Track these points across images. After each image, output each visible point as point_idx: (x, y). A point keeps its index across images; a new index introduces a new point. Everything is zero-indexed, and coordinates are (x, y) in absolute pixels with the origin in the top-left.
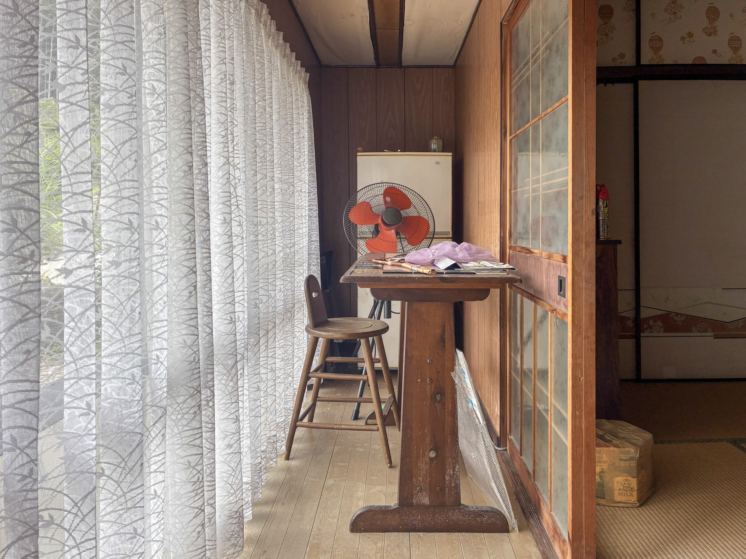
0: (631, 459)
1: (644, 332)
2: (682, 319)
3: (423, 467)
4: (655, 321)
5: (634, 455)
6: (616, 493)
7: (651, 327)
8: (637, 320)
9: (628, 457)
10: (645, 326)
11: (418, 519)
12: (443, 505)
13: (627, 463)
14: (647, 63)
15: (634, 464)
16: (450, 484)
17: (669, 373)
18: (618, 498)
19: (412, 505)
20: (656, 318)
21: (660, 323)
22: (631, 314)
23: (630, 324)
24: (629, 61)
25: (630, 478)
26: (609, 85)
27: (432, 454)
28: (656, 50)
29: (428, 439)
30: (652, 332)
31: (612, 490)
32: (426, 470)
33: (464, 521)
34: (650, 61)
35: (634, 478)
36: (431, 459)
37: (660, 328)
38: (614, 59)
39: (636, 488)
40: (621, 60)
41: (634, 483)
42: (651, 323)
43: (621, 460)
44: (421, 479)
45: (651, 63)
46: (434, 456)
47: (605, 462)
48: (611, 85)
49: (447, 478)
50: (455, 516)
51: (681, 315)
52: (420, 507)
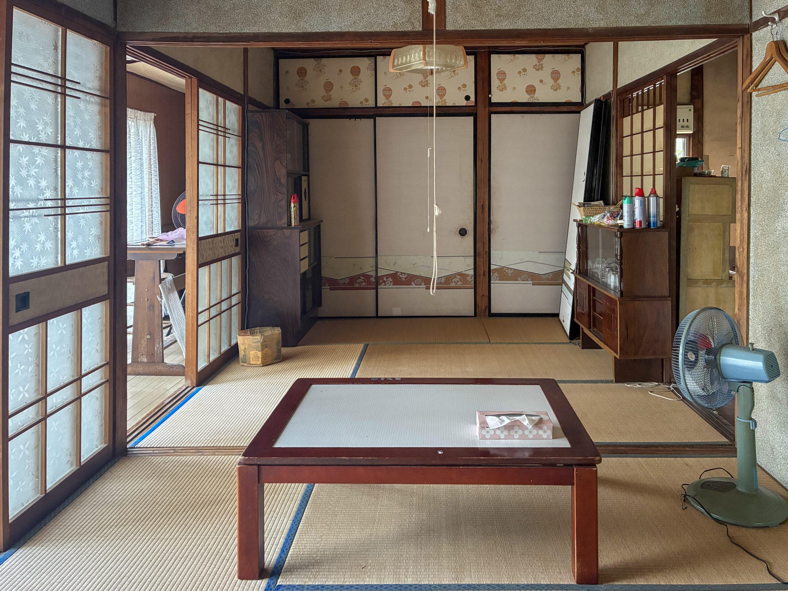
0: (258, 342)
1: (380, 285)
2: (405, 276)
3: (144, 343)
4: (387, 278)
5: (259, 340)
6: (251, 359)
7: (385, 282)
8: (377, 278)
9: (257, 341)
10: (381, 281)
11: (141, 369)
12: (154, 362)
13: (256, 344)
14: (382, 105)
15: (259, 344)
16: (157, 351)
17: (397, 312)
18: (252, 362)
19: (138, 362)
20: (388, 276)
21: (390, 279)
22: (373, 273)
23: (373, 280)
24: (371, 104)
25: (257, 352)
26: (358, 120)
27: (148, 337)
28: (388, 97)
29: (146, 329)
30: (385, 285)
31: (250, 358)
32: (145, 345)
33: (164, 370)
34: (383, 104)
35: (259, 351)
36: (148, 339)
37: (391, 282)
38: (361, 103)
39: (260, 357)
40: (366, 103)
41: (260, 354)
42: (385, 279)
43: (253, 342)
44: (142, 349)
45: (384, 105)
46: (149, 337)
47: (246, 344)
48: (359, 120)
49: (156, 349)
50: (160, 368)
51: (404, 274)
52: (142, 363)
